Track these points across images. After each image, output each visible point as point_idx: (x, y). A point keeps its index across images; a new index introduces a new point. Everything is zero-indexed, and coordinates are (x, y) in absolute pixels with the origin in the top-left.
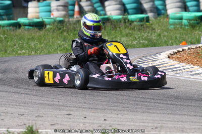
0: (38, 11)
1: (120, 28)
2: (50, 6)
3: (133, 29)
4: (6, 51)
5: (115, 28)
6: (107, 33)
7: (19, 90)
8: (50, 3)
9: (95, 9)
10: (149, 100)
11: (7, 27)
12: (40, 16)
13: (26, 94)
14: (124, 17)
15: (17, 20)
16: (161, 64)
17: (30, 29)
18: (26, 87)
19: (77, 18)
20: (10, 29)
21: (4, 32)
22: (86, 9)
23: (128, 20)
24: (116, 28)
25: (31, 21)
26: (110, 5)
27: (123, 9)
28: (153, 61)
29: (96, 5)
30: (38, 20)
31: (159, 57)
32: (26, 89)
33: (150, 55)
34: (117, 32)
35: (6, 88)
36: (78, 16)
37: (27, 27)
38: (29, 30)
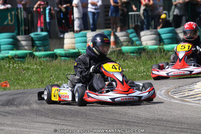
0: (73, 42)
1: (155, 57)
2: (86, 37)
3: (168, 59)
4: (42, 82)
5: (150, 58)
6: (143, 63)
7: (56, 121)
8: (86, 34)
9: (131, 39)
10: (185, 130)
11: (44, 58)
12: (76, 47)
13: (63, 125)
14: (160, 47)
15: (53, 51)
16: (197, 94)
17: (67, 60)
18: (63, 118)
19: (112, 48)
20: (47, 61)
21: (41, 63)
22: (122, 39)
23: (164, 50)
24: (152, 58)
25: (67, 52)
26: (145, 35)
27: (158, 39)
28: (189, 91)
29: (131, 36)
30: (74, 51)
31: (195, 86)
32: (63, 120)
33: (186, 85)
34: (152, 62)
35: (43, 119)
36: (114, 47)
37: (63, 58)
38: (65, 61)
